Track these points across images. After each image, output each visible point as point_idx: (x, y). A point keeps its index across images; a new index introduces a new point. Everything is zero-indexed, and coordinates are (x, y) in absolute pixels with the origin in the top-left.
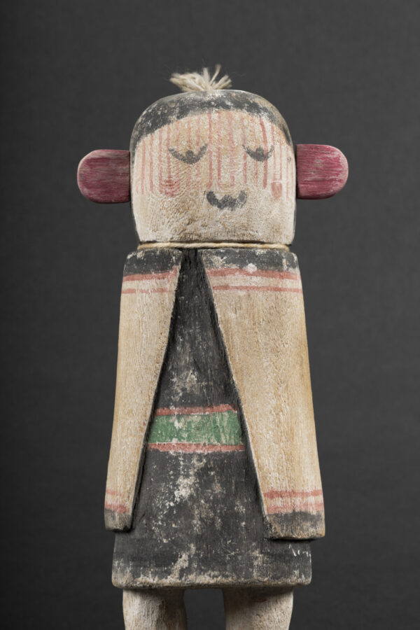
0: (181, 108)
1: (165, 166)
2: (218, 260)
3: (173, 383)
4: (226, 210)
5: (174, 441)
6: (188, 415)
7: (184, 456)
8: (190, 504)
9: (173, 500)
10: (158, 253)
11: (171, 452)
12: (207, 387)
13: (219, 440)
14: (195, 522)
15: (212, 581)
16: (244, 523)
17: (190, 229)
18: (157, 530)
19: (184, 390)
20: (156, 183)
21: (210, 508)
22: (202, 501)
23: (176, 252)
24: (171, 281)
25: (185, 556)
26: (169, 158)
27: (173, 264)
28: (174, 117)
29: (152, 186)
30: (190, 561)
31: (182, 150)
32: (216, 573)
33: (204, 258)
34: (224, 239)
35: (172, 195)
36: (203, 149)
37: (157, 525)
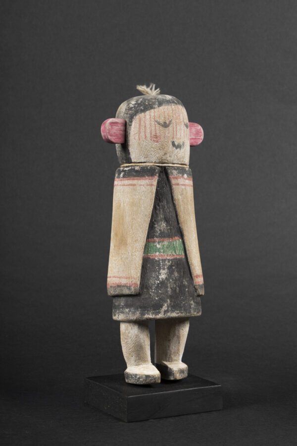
0: (158, 102)
1: (153, 128)
2: (175, 172)
3: (155, 227)
4: (178, 149)
5: (157, 253)
6: (163, 241)
7: (162, 260)
8: (166, 281)
9: (159, 280)
10: (149, 168)
11: (156, 259)
12: (170, 229)
13: (175, 252)
14: (169, 289)
15: (177, 315)
16: (187, 289)
17: (164, 158)
18: (152, 294)
19: (160, 230)
20: (148, 135)
21: (174, 283)
22: (171, 280)
23: (157, 167)
24: (155, 181)
25: (166, 305)
26: (155, 125)
27: (156, 173)
28: (156, 106)
29: (146, 137)
30: (168, 307)
31: (162, 121)
32: (178, 312)
33: (169, 171)
34: (177, 162)
35: (157, 142)
36: (170, 121)
37: (152, 292)
